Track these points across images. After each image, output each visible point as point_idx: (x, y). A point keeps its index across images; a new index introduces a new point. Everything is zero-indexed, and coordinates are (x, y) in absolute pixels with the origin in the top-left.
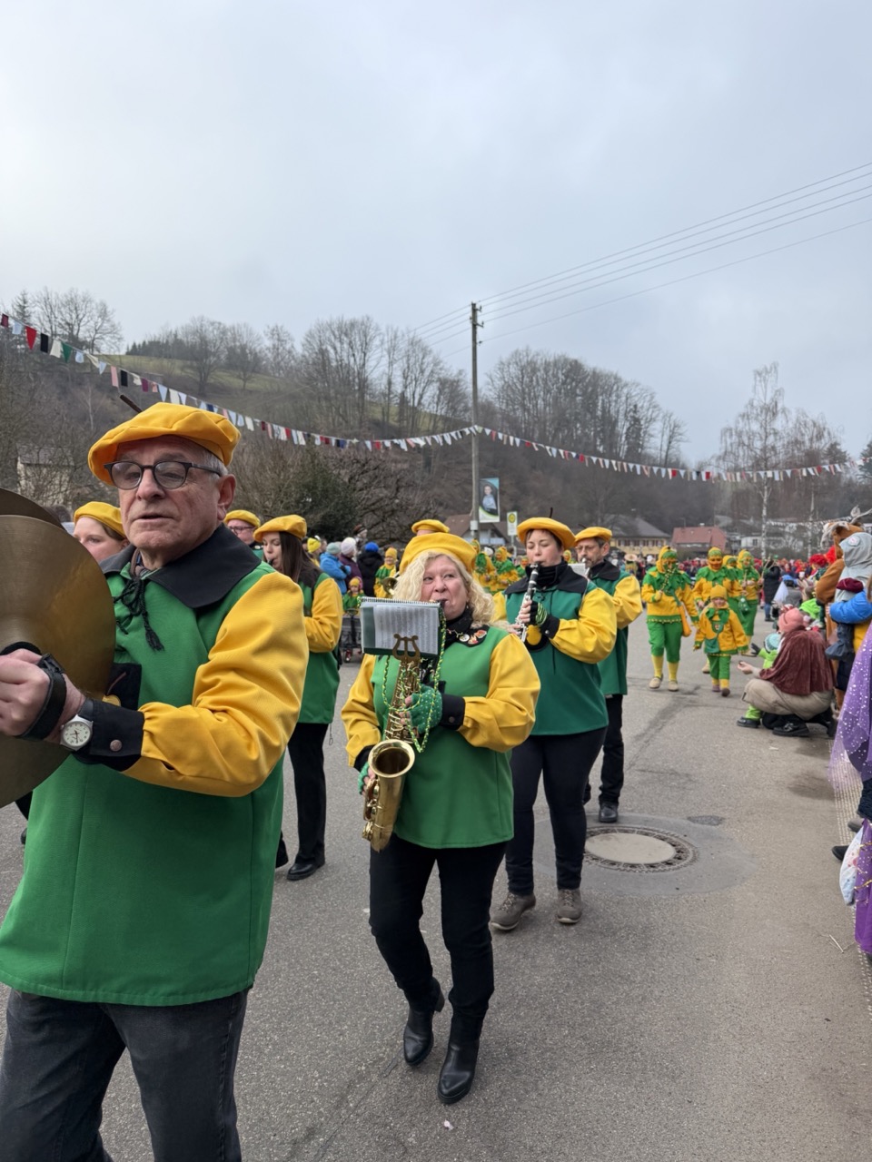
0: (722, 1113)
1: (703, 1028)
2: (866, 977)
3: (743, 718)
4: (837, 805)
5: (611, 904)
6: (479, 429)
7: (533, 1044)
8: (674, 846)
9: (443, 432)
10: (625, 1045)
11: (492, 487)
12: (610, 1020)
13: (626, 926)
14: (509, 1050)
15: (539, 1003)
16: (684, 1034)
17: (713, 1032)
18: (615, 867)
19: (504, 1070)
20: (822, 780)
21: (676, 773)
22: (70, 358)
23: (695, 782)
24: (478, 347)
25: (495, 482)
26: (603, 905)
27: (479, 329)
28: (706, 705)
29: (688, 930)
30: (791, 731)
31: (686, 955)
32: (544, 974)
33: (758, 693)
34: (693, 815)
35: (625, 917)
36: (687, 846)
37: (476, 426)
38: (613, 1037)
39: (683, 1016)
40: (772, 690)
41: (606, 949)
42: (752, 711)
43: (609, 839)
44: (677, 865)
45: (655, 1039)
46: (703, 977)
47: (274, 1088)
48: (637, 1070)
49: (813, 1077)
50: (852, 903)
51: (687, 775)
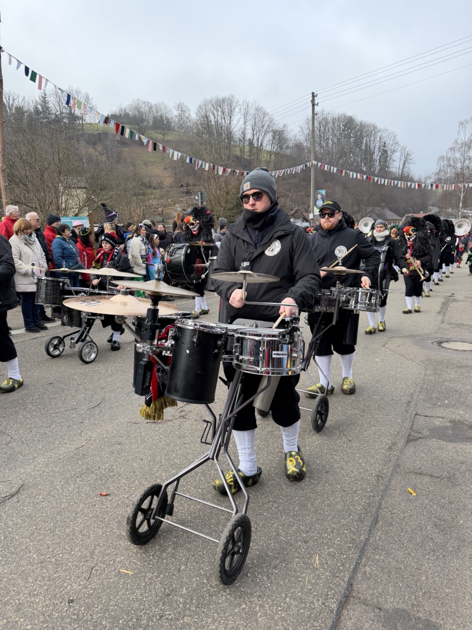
11: (322, 195)
18: (458, 351)
21: (464, 324)
27: (316, 106)
28: (462, 301)
37: (313, 162)
43: (450, 343)
51: (469, 325)
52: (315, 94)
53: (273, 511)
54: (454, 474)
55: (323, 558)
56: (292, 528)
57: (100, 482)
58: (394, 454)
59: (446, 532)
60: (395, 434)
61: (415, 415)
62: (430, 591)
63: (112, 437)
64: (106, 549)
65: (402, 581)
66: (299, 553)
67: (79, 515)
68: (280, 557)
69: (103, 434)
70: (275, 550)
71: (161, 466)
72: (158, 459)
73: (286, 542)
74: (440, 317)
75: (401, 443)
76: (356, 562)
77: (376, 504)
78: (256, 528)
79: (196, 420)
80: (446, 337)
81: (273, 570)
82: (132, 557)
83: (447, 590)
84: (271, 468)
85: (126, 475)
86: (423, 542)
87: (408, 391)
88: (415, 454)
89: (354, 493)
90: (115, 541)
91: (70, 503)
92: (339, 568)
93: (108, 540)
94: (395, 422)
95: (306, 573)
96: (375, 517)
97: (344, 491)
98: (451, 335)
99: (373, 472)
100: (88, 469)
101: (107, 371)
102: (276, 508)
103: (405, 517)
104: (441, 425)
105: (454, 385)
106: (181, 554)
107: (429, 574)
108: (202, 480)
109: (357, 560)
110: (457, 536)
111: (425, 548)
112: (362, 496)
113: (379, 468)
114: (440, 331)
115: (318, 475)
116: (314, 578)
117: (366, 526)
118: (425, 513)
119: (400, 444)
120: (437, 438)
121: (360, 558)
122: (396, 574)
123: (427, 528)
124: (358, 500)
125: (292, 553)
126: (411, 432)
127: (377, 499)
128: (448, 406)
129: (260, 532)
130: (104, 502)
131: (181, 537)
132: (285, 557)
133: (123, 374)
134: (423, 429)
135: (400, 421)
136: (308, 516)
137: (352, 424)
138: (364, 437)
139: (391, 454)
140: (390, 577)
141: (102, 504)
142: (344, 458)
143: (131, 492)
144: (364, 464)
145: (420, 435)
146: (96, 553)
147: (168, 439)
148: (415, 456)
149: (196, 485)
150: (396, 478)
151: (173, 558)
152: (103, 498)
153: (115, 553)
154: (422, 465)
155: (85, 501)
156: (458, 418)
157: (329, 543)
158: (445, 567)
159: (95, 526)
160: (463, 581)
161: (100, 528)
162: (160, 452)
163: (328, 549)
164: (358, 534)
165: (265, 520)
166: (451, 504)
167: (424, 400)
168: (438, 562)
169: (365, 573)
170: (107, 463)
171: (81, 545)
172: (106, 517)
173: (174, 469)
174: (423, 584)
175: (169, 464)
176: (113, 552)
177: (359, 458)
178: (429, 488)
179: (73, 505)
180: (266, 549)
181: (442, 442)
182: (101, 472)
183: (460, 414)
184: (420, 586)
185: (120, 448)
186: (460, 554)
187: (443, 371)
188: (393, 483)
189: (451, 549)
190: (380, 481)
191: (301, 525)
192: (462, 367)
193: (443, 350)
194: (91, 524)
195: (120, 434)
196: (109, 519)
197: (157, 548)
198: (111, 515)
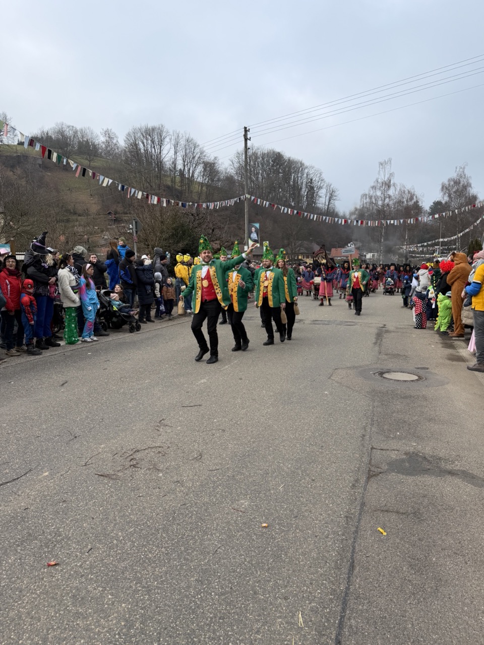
6: (248, 196)
8: (416, 375)
11: (256, 228)
18: (400, 381)
21: (400, 355)
22: (60, 162)
23: (409, 357)
24: (247, 151)
26: (404, 391)
27: (248, 141)
29: (437, 395)
31: (441, 401)
34: (416, 367)
35: (414, 393)
36: (421, 375)
43: (391, 374)
44: (421, 381)
51: (404, 355)
52: (247, 129)
53: (246, 566)
54: (419, 509)
55: (306, 615)
56: (269, 583)
57: (46, 550)
58: (358, 492)
59: (422, 572)
60: (356, 470)
61: (372, 448)
62: (418, 640)
63: (55, 494)
64: (61, 633)
65: (390, 632)
66: (280, 612)
67: (24, 593)
68: (261, 619)
69: (44, 491)
70: (255, 611)
71: (115, 525)
72: (111, 517)
73: (265, 601)
74: (377, 348)
75: (363, 479)
76: (341, 616)
77: (350, 548)
78: (231, 588)
79: (149, 469)
80: (385, 368)
81: (256, 635)
82: (94, 639)
83: (434, 637)
84: (238, 517)
85: (76, 539)
86: (402, 586)
87: (360, 423)
88: (378, 491)
89: (326, 537)
90: (72, 621)
91: (12, 578)
92: (324, 624)
93: (63, 621)
94: (354, 457)
95: (291, 635)
96: (351, 563)
97: (316, 536)
98: (390, 366)
99: (342, 513)
100: (30, 535)
101: (40, 417)
102: (249, 562)
103: (380, 559)
104: (398, 458)
105: (402, 416)
106: (152, 629)
107: (414, 620)
108: (165, 538)
109: (341, 612)
110: (433, 575)
111: (405, 591)
112: (334, 541)
113: (346, 508)
114: (379, 362)
115: (287, 521)
116: (300, 640)
117: (344, 573)
118: (398, 554)
119: (363, 481)
120: (396, 472)
121: (344, 611)
122: (382, 624)
123: (403, 569)
124: (331, 545)
125: (273, 613)
126: (371, 467)
127: (350, 542)
128: (400, 438)
129: (235, 592)
130: (53, 573)
131: (148, 608)
132: (266, 619)
133: (59, 420)
134: (382, 463)
135: (358, 456)
136: (284, 568)
137: (312, 462)
138: (327, 475)
139: (356, 492)
140: (376, 628)
141: (51, 576)
142: (311, 499)
143: (84, 558)
144: (331, 505)
145: (379, 470)
146: (50, 639)
147: (121, 493)
148: (378, 494)
149: (158, 543)
150: (364, 517)
151: (143, 634)
152: (52, 569)
153: (72, 636)
154: (387, 502)
155: (30, 574)
156: (412, 449)
157: (310, 597)
158: (428, 611)
159: (45, 605)
160: (448, 625)
161: (52, 606)
162: (113, 508)
163: (310, 604)
164: (338, 583)
165: (240, 577)
166: (422, 541)
167: (377, 433)
168: (420, 606)
169: (351, 627)
170: (52, 526)
171: (30, 630)
172: (57, 591)
173: (131, 527)
174: (410, 633)
175: (124, 521)
176: (71, 635)
177: (326, 498)
178: (397, 526)
179: (15, 581)
180: (245, 612)
181: (402, 477)
182: (46, 538)
183: (412, 446)
184: (407, 635)
185: (65, 507)
186: (439, 594)
187: (389, 402)
188: (362, 523)
189: (429, 590)
190: (350, 522)
191: (278, 579)
192: (406, 397)
193: (385, 380)
194: (40, 603)
195: (64, 490)
196: (62, 594)
197: (123, 624)
198: (64, 590)
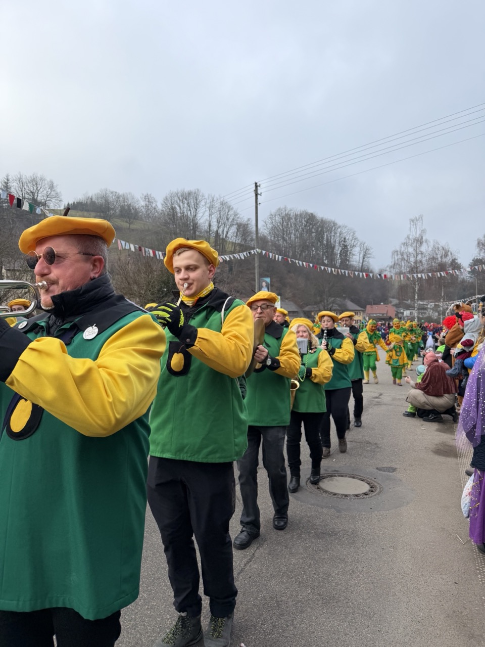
0: (397, 637)
1: (386, 588)
2: (477, 559)
3: (406, 412)
4: (459, 460)
5: (334, 517)
6: (259, 251)
7: (291, 598)
8: (369, 484)
9: (239, 252)
10: (343, 598)
11: (266, 283)
12: (334, 584)
13: (342, 530)
14: (277, 602)
15: (294, 575)
16: (376, 592)
17: (392, 591)
18: (336, 496)
19: (275, 613)
20: (451, 446)
21: (370, 443)
22: (33, 212)
23: (380, 448)
24: (258, 206)
25: (268, 280)
26: (329, 518)
27: (259, 196)
28: (386, 405)
29: (377, 532)
30: (433, 419)
31: (376, 546)
32: (297, 558)
33: (415, 398)
34: (379, 466)
35: (342, 525)
36: (376, 484)
37: (257, 249)
38: (336, 594)
39: (375, 581)
40: (423, 395)
41: (331, 543)
42: (411, 408)
43: (332, 480)
44: (370, 496)
45: (360, 595)
46: (386, 559)
47: (144, 625)
48: (349, 613)
49: (448, 616)
50: (468, 517)
51: (376, 444)
52: (258, 184)
105: (283, 587)
192: (322, 535)
193: (315, 494)
